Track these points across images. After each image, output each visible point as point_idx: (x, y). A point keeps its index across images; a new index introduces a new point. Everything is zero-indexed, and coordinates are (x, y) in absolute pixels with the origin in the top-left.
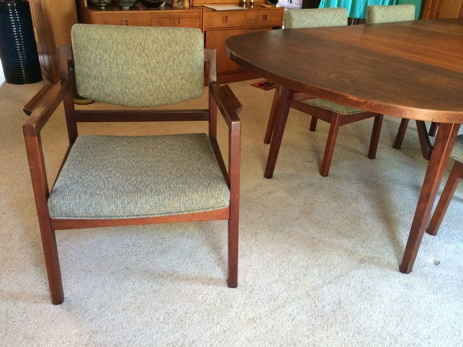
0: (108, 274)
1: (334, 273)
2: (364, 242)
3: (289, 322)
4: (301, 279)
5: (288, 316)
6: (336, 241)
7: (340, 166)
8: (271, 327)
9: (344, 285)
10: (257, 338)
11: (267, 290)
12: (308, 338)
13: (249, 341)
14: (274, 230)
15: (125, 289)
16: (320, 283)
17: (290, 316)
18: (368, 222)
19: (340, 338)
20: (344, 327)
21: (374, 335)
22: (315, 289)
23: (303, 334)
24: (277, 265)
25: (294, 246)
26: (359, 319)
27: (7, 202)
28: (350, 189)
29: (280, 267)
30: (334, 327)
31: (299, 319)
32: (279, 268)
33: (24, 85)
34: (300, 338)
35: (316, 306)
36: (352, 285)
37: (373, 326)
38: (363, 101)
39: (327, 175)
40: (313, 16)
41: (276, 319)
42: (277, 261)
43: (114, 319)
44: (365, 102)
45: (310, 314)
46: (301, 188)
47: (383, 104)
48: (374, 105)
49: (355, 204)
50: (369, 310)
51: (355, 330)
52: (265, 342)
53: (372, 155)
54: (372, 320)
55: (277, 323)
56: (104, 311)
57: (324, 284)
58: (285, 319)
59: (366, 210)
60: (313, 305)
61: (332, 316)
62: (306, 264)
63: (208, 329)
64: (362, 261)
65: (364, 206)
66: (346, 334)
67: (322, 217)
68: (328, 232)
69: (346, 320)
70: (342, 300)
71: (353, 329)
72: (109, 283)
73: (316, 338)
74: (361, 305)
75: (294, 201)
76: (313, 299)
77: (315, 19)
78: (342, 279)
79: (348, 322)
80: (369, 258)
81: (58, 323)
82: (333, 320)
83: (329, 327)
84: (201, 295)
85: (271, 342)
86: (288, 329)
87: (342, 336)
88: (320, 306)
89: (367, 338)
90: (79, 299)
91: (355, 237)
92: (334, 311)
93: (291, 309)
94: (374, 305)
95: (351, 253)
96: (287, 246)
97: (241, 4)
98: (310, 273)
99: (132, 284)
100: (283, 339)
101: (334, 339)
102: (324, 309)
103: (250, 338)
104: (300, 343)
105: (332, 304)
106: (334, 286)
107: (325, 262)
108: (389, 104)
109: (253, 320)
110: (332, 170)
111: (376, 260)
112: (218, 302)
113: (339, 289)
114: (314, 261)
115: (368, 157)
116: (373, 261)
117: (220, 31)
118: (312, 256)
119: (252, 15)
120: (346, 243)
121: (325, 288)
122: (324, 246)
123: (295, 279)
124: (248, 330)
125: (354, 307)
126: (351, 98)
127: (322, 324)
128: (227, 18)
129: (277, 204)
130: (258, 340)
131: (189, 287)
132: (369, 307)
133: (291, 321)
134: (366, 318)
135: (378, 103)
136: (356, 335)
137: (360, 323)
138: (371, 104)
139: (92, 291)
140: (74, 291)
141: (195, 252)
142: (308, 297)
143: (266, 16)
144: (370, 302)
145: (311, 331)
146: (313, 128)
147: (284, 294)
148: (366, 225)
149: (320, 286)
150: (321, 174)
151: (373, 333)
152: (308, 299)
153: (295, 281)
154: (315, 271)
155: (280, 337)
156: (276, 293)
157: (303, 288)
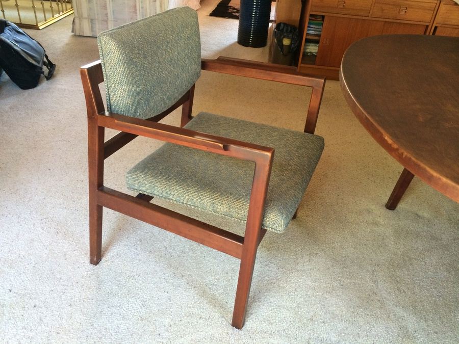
6: (400, 311)
38: (395, 146)
42: (310, 291)
44: (397, 149)
46: (418, 237)
47: (413, 158)
48: (404, 156)
62: (337, 312)
68: (399, 298)
75: (393, 246)
91: (430, 322)
95: (405, 335)
96: (335, 284)
98: (332, 324)
107: (361, 323)
108: (419, 162)
114: (349, 315)
117: (457, 31)
118: (353, 310)
122: (379, 308)
123: (310, 319)
126: (386, 138)
138: (402, 154)
147: (284, 324)
154: (341, 326)
156: (277, 318)
157: (309, 332)
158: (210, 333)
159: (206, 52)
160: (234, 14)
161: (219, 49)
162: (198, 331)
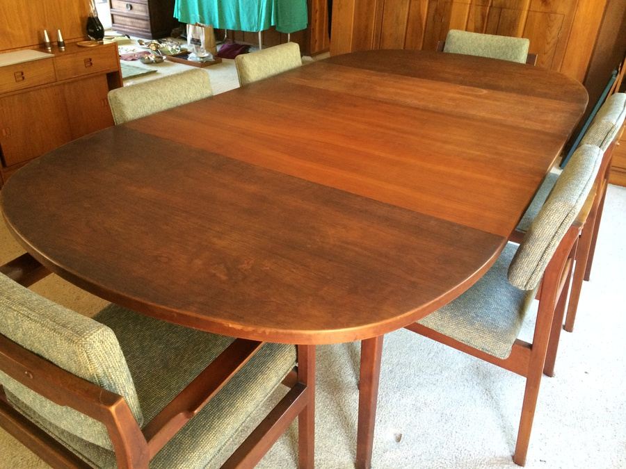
40: (156, 93)
47: (281, 331)
48: (267, 334)
77: (161, 96)
97: (42, 46)
108: (288, 331)
117: (16, 98)
119: (67, 62)
126: (231, 326)
128: (22, 74)
135: (274, 330)
138: (264, 332)
143: (90, 60)
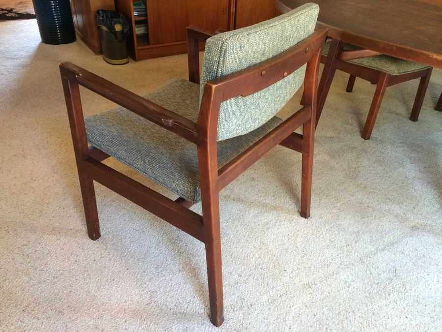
0: (161, 234)
1: (386, 240)
2: (414, 208)
3: (345, 288)
4: (353, 245)
5: (343, 283)
6: (385, 206)
7: (382, 129)
8: (328, 294)
9: (398, 253)
10: (314, 304)
11: (319, 256)
12: (366, 306)
13: (306, 306)
14: (319, 194)
15: (179, 250)
16: (373, 249)
17: (346, 282)
18: (417, 188)
19: (399, 307)
20: (403, 296)
21: (434, 305)
22: (368, 256)
23: (361, 302)
24: (327, 230)
25: (342, 211)
26: (417, 288)
27: (57, 161)
28: (394, 152)
29: (330, 232)
30: (392, 295)
31: (355, 286)
32: (329, 234)
33: (59, 45)
34: (358, 306)
35: (371, 273)
36: (406, 252)
37: (432, 296)
39: (369, 138)
41: (331, 286)
42: (326, 226)
43: (171, 280)
45: (366, 281)
46: (343, 151)
49: (402, 169)
50: (427, 279)
51: (414, 299)
52: (323, 308)
53: (414, 117)
54: (431, 289)
55: (333, 290)
56: (161, 271)
57: (377, 251)
58: (341, 286)
59: (414, 175)
60: (368, 272)
61: (389, 284)
62: (356, 230)
63: (264, 293)
64: (414, 228)
65: (411, 171)
66: (405, 303)
67: (367, 182)
68: (376, 197)
69: (404, 288)
70: (397, 268)
71: (412, 298)
72: (163, 244)
73: (374, 306)
74: (418, 274)
75: (338, 165)
76: (367, 266)
78: (395, 246)
79: (406, 291)
80: (421, 225)
81: (119, 282)
82: (391, 288)
83: (387, 295)
84: (254, 259)
85: (329, 309)
86: (345, 296)
87: (401, 305)
88: (375, 273)
89: (427, 308)
90: (136, 259)
91: (405, 203)
92: (391, 280)
93: (345, 276)
94: (431, 274)
95: (403, 220)
96: (335, 211)
98: (361, 240)
99: (185, 245)
100: (341, 306)
101: (393, 308)
102: (379, 276)
103: (308, 304)
104: (358, 311)
105: (387, 272)
106: (388, 253)
107: (375, 228)
109: (308, 286)
110: (374, 133)
111: (428, 228)
112: (271, 267)
113: (393, 256)
114: (364, 227)
115: (410, 119)
116: (426, 229)
118: (362, 222)
120: (396, 209)
121: (379, 255)
122: (373, 212)
123: (347, 246)
124: (304, 296)
125: (410, 275)
127: (380, 292)
129: (320, 168)
130: (316, 306)
131: (241, 250)
132: (426, 275)
133: (347, 288)
134: (424, 287)
136: (416, 304)
137: (418, 291)
139: (147, 251)
140: (130, 251)
141: (242, 215)
142: (362, 264)
144: (426, 271)
145: (369, 299)
146: (349, 89)
147: (337, 260)
148: (415, 190)
149: (373, 253)
150: (362, 137)
151: (432, 303)
152: (362, 266)
153: (346, 247)
154: (367, 237)
155: (338, 304)
156: (328, 259)
157: (356, 254)
158: (300, 302)
159: (18, 60)
160: (7, 15)
161: (29, 54)
162: (290, 307)
